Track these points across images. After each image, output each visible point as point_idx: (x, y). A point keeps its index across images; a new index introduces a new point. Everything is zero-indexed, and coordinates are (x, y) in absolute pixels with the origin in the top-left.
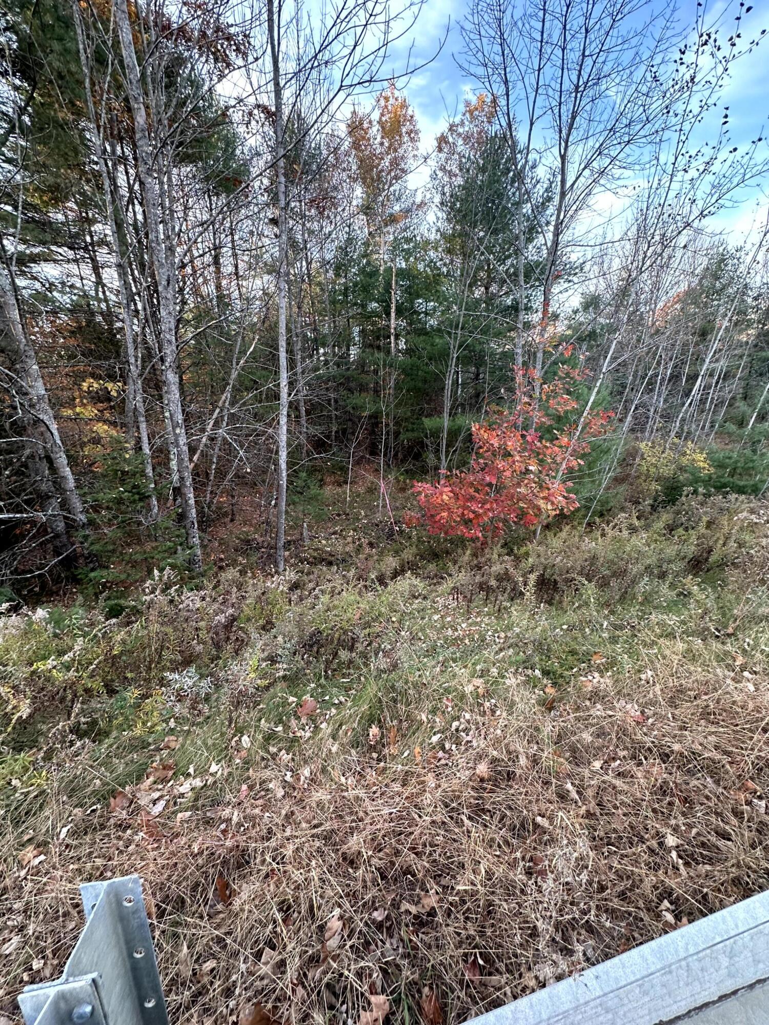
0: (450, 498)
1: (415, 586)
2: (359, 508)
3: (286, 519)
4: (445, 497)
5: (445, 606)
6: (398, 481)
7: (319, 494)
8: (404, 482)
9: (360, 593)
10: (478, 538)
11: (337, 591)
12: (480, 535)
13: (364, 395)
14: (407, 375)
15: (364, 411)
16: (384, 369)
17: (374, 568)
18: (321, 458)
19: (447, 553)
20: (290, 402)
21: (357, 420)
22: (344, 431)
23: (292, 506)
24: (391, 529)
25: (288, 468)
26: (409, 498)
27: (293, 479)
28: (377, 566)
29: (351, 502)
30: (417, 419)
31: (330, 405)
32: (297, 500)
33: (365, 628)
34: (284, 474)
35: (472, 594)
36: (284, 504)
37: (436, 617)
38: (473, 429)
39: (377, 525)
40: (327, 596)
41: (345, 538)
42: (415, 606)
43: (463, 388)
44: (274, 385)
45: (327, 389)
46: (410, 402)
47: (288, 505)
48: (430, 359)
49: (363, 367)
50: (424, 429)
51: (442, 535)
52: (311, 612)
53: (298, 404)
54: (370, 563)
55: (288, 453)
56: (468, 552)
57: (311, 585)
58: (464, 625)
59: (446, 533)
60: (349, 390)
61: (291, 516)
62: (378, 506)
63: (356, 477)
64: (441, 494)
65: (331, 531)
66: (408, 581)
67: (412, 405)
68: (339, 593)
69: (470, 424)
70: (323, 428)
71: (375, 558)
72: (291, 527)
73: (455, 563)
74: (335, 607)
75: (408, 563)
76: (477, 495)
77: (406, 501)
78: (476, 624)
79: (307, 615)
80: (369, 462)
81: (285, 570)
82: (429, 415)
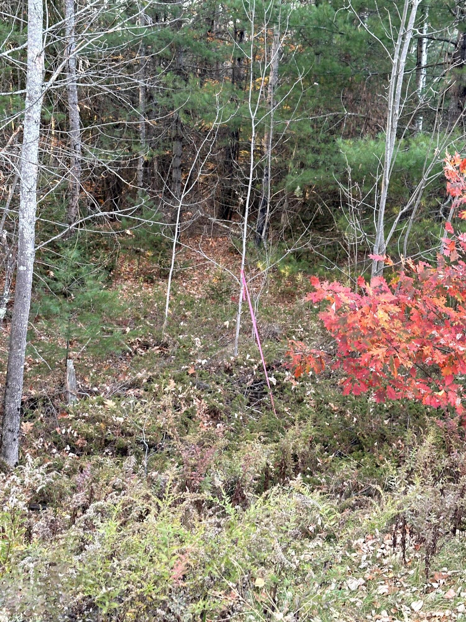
0: (393, 318)
1: (309, 510)
2: (191, 331)
3: (30, 350)
4: (381, 314)
5: (376, 560)
6: (279, 277)
7: (104, 299)
8: (292, 279)
9: (184, 521)
10: (452, 409)
11: (135, 514)
12: (458, 401)
13: (209, 83)
14: (308, 43)
15: (211, 119)
16: (257, 30)
17: (218, 465)
18: (113, 219)
19: (383, 438)
20: (49, 93)
21: (193, 139)
22: (165, 162)
23: (43, 323)
24: (260, 382)
25: (40, 238)
26: (300, 314)
27: (50, 263)
28: (226, 461)
29: (173, 317)
30: (326, 141)
31: (135, 103)
32: (56, 309)
33: (195, 600)
34: (30, 250)
35: (437, 535)
36: (26, 315)
37: (353, 583)
38: (449, 167)
39: (228, 371)
40: (114, 524)
41: (156, 397)
42: (306, 556)
43: (431, 75)
44: (13, 54)
45: (130, 68)
46: (311, 103)
47: (35, 319)
48: (360, 10)
49: (210, 22)
50: (339, 166)
51: (372, 399)
52: (75, 558)
53: (66, 97)
54: (212, 456)
55: (41, 205)
56: (430, 439)
57: (80, 498)
58: (417, 606)
59: (381, 395)
60: (179, 72)
61: (40, 344)
62: (232, 329)
63: (186, 264)
64: (373, 308)
65: (128, 379)
66: (296, 498)
67: (316, 110)
68: (141, 518)
69: (443, 156)
70: (121, 152)
71: (222, 442)
72: (39, 369)
73: (400, 462)
74: (130, 549)
75: (295, 457)
76: (451, 312)
77: (294, 320)
78: (444, 602)
79: (66, 565)
80: (215, 231)
81: (22, 462)
82: (353, 134)
